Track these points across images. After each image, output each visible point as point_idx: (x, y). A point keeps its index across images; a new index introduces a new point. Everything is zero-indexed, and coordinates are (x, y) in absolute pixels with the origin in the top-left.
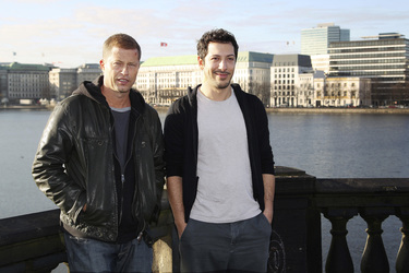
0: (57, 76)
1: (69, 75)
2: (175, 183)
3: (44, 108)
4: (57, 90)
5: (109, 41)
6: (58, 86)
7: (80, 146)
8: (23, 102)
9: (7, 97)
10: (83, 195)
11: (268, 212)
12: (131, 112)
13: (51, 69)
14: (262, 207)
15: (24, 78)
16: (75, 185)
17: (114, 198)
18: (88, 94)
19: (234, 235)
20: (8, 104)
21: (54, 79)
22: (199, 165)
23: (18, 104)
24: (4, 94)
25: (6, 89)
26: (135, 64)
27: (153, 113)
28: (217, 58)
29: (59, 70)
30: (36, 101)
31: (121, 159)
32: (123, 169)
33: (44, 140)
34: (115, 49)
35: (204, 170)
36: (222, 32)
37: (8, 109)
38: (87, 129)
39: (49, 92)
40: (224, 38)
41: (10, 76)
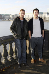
1: (13, 16)
3: (10, 21)
5: (21, 10)
11: (43, 36)
12: (23, 21)
14: (42, 35)
15: (7, 16)
19: (38, 39)
21: (11, 16)
22: (33, 29)
24: (4, 19)
26: (24, 14)
28: (35, 13)
30: (8, 20)
32: (22, 29)
34: (21, 11)
39: (10, 18)
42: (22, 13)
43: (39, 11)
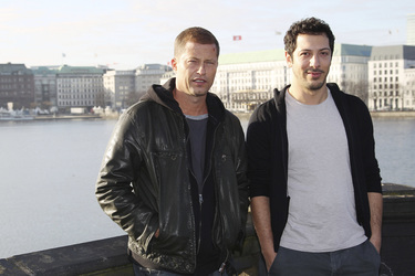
0: (113, 80)
1: (128, 78)
2: (261, 204)
3: (98, 117)
4: (113, 96)
5: (182, 37)
6: (113, 91)
7: (150, 161)
8: (74, 110)
9: (56, 105)
10: (154, 219)
11: (376, 239)
12: (209, 120)
13: (105, 71)
14: (368, 233)
15: (75, 83)
16: (145, 208)
17: (191, 222)
18: (158, 100)
20: (57, 113)
21: (109, 83)
22: (290, 182)
23: (69, 113)
24: (53, 102)
25: (55, 96)
27: (234, 121)
28: (307, 53)
29: (114, 73)
30: (89, 109)
31: (198, 176)
32: (200, 188)
33: (109, 154)
34: (190, 44)
35: (295, 189)
36: (314, 20)
37: (57, 119)
38: (158, 141)
39: (102, 99)
40: (316, 28)
41: (59, 81)
42: (195, 61)
43: (331, 38)
